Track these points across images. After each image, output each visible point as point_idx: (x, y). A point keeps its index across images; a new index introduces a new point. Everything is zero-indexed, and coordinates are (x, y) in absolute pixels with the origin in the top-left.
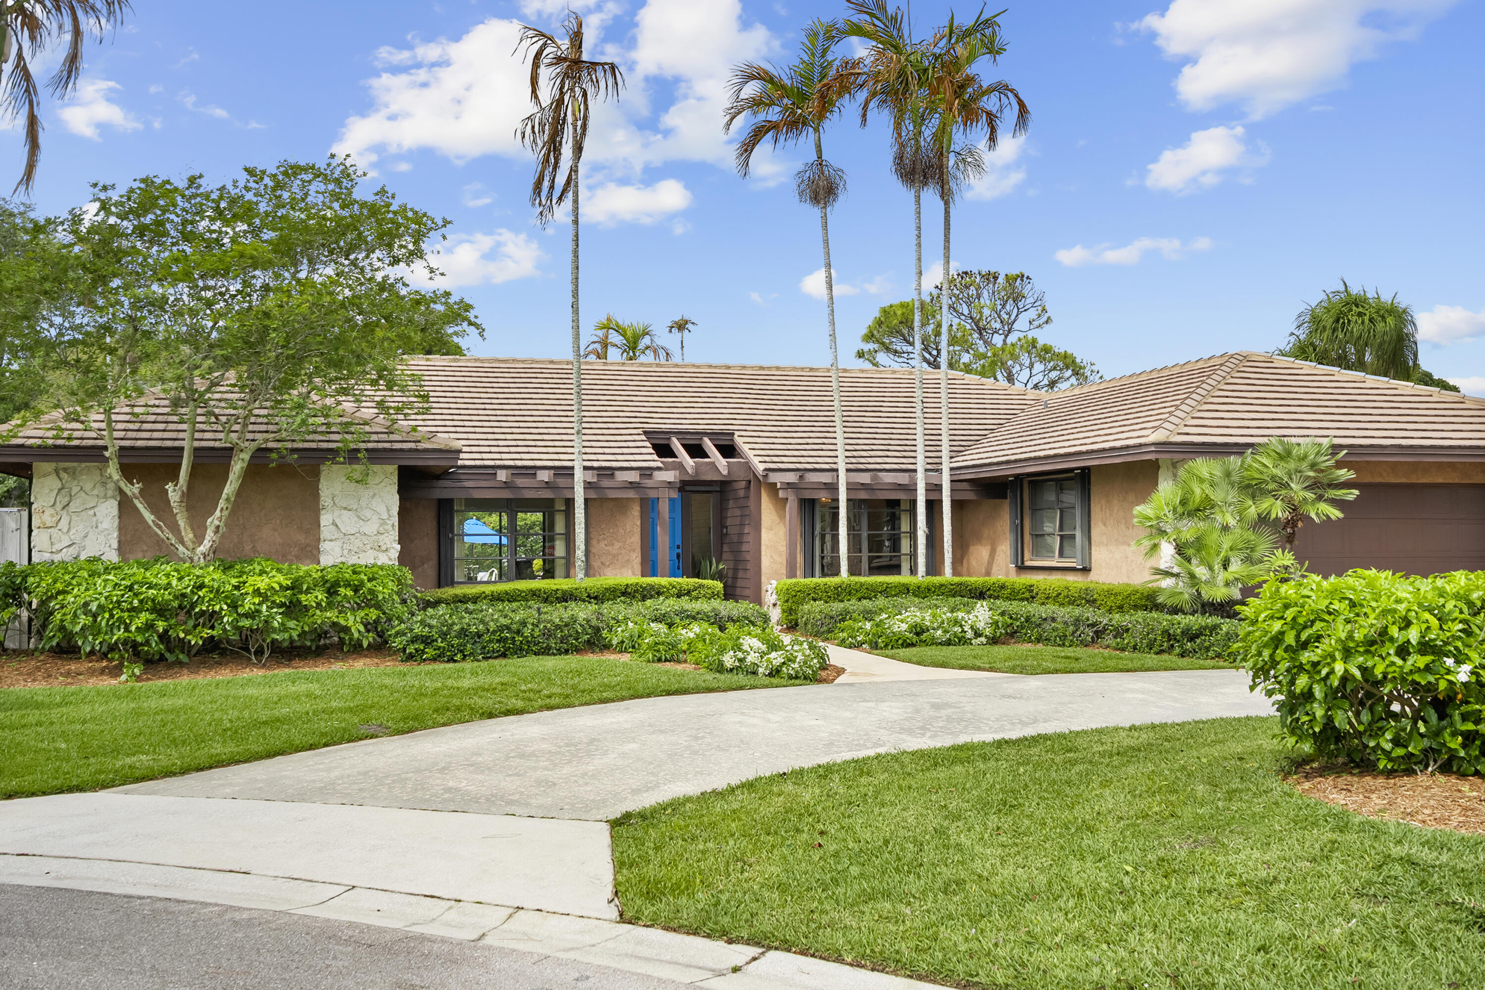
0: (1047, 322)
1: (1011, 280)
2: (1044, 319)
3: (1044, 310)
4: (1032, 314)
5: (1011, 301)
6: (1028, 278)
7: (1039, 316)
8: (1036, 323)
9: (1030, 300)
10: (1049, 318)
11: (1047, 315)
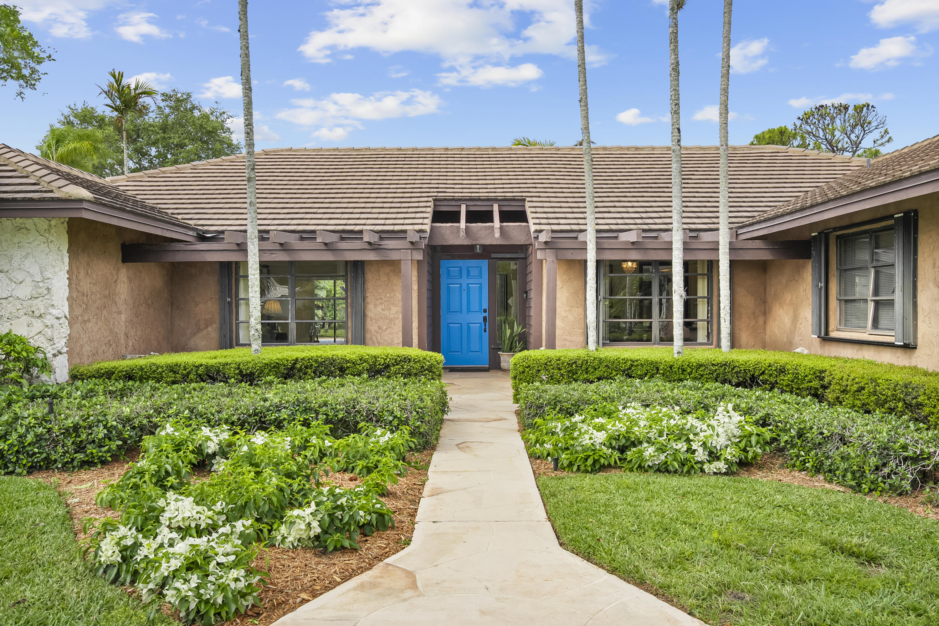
0: (888, 141)
1: (859, 109)
2: (886, 138)
3: (886, 132)
4: (876, 135)
5: (859, 127)
6: (873, 107)
7: (882, 137)
8: (879, 142)
9: (874, 124)
10: (890, 138)
11: (888, 136)
